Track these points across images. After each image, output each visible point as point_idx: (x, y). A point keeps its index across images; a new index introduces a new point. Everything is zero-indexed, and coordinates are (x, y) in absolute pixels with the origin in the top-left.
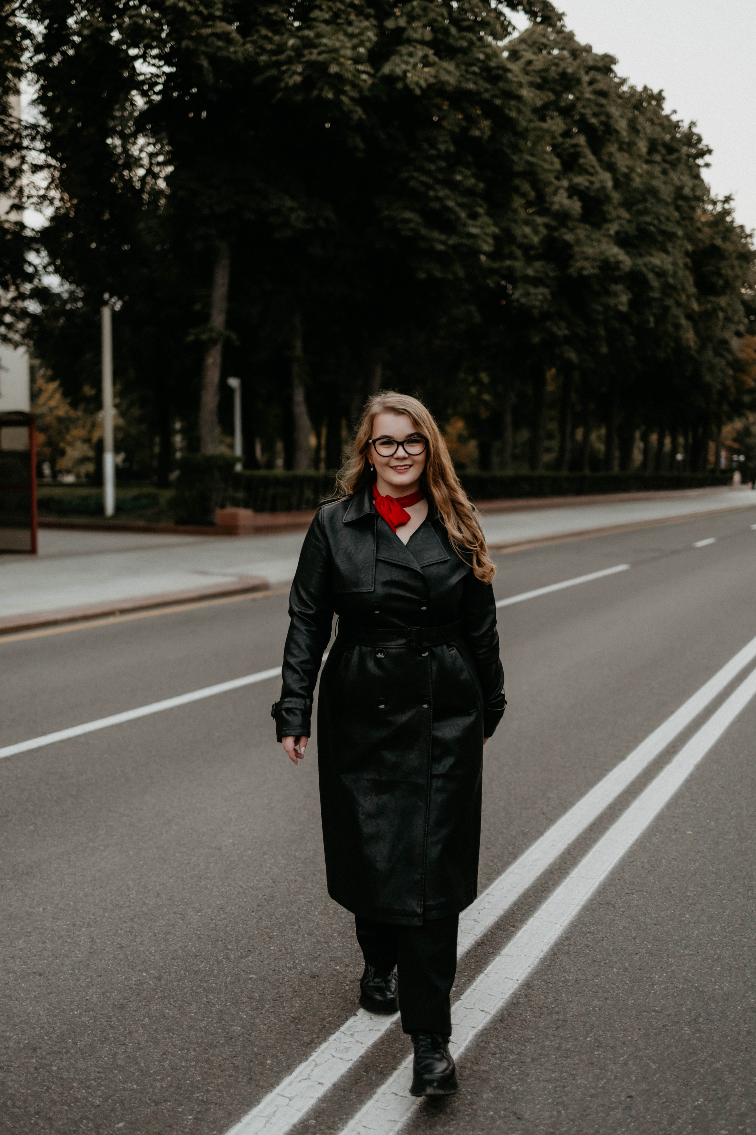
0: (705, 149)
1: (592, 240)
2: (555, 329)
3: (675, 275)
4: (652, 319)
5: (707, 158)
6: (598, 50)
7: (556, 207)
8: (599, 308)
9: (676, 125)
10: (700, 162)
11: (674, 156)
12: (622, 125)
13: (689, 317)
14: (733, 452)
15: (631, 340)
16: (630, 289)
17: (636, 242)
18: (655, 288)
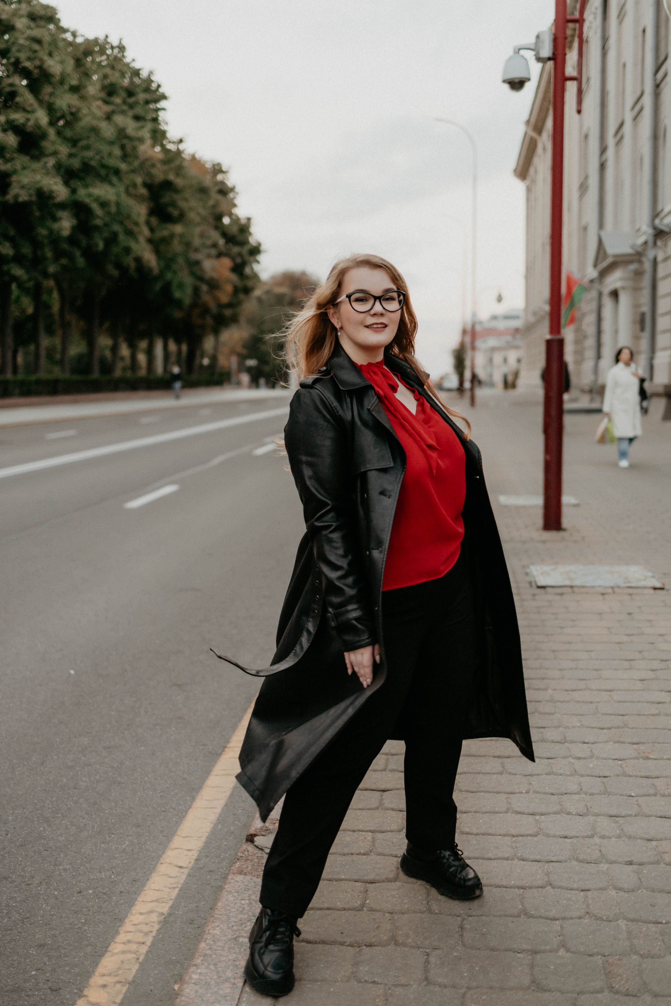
0: (162, 95)
1: (28, 170)
4: (101, 243)
5: (163, 103)
8: (44, 232)
9: (137, 72)
10: (157, 106)
13: (150, 241)
14: (243, 358)
15: (81, 261)
16: (76, 216)
17: (82, 174)
18: (98, 217)
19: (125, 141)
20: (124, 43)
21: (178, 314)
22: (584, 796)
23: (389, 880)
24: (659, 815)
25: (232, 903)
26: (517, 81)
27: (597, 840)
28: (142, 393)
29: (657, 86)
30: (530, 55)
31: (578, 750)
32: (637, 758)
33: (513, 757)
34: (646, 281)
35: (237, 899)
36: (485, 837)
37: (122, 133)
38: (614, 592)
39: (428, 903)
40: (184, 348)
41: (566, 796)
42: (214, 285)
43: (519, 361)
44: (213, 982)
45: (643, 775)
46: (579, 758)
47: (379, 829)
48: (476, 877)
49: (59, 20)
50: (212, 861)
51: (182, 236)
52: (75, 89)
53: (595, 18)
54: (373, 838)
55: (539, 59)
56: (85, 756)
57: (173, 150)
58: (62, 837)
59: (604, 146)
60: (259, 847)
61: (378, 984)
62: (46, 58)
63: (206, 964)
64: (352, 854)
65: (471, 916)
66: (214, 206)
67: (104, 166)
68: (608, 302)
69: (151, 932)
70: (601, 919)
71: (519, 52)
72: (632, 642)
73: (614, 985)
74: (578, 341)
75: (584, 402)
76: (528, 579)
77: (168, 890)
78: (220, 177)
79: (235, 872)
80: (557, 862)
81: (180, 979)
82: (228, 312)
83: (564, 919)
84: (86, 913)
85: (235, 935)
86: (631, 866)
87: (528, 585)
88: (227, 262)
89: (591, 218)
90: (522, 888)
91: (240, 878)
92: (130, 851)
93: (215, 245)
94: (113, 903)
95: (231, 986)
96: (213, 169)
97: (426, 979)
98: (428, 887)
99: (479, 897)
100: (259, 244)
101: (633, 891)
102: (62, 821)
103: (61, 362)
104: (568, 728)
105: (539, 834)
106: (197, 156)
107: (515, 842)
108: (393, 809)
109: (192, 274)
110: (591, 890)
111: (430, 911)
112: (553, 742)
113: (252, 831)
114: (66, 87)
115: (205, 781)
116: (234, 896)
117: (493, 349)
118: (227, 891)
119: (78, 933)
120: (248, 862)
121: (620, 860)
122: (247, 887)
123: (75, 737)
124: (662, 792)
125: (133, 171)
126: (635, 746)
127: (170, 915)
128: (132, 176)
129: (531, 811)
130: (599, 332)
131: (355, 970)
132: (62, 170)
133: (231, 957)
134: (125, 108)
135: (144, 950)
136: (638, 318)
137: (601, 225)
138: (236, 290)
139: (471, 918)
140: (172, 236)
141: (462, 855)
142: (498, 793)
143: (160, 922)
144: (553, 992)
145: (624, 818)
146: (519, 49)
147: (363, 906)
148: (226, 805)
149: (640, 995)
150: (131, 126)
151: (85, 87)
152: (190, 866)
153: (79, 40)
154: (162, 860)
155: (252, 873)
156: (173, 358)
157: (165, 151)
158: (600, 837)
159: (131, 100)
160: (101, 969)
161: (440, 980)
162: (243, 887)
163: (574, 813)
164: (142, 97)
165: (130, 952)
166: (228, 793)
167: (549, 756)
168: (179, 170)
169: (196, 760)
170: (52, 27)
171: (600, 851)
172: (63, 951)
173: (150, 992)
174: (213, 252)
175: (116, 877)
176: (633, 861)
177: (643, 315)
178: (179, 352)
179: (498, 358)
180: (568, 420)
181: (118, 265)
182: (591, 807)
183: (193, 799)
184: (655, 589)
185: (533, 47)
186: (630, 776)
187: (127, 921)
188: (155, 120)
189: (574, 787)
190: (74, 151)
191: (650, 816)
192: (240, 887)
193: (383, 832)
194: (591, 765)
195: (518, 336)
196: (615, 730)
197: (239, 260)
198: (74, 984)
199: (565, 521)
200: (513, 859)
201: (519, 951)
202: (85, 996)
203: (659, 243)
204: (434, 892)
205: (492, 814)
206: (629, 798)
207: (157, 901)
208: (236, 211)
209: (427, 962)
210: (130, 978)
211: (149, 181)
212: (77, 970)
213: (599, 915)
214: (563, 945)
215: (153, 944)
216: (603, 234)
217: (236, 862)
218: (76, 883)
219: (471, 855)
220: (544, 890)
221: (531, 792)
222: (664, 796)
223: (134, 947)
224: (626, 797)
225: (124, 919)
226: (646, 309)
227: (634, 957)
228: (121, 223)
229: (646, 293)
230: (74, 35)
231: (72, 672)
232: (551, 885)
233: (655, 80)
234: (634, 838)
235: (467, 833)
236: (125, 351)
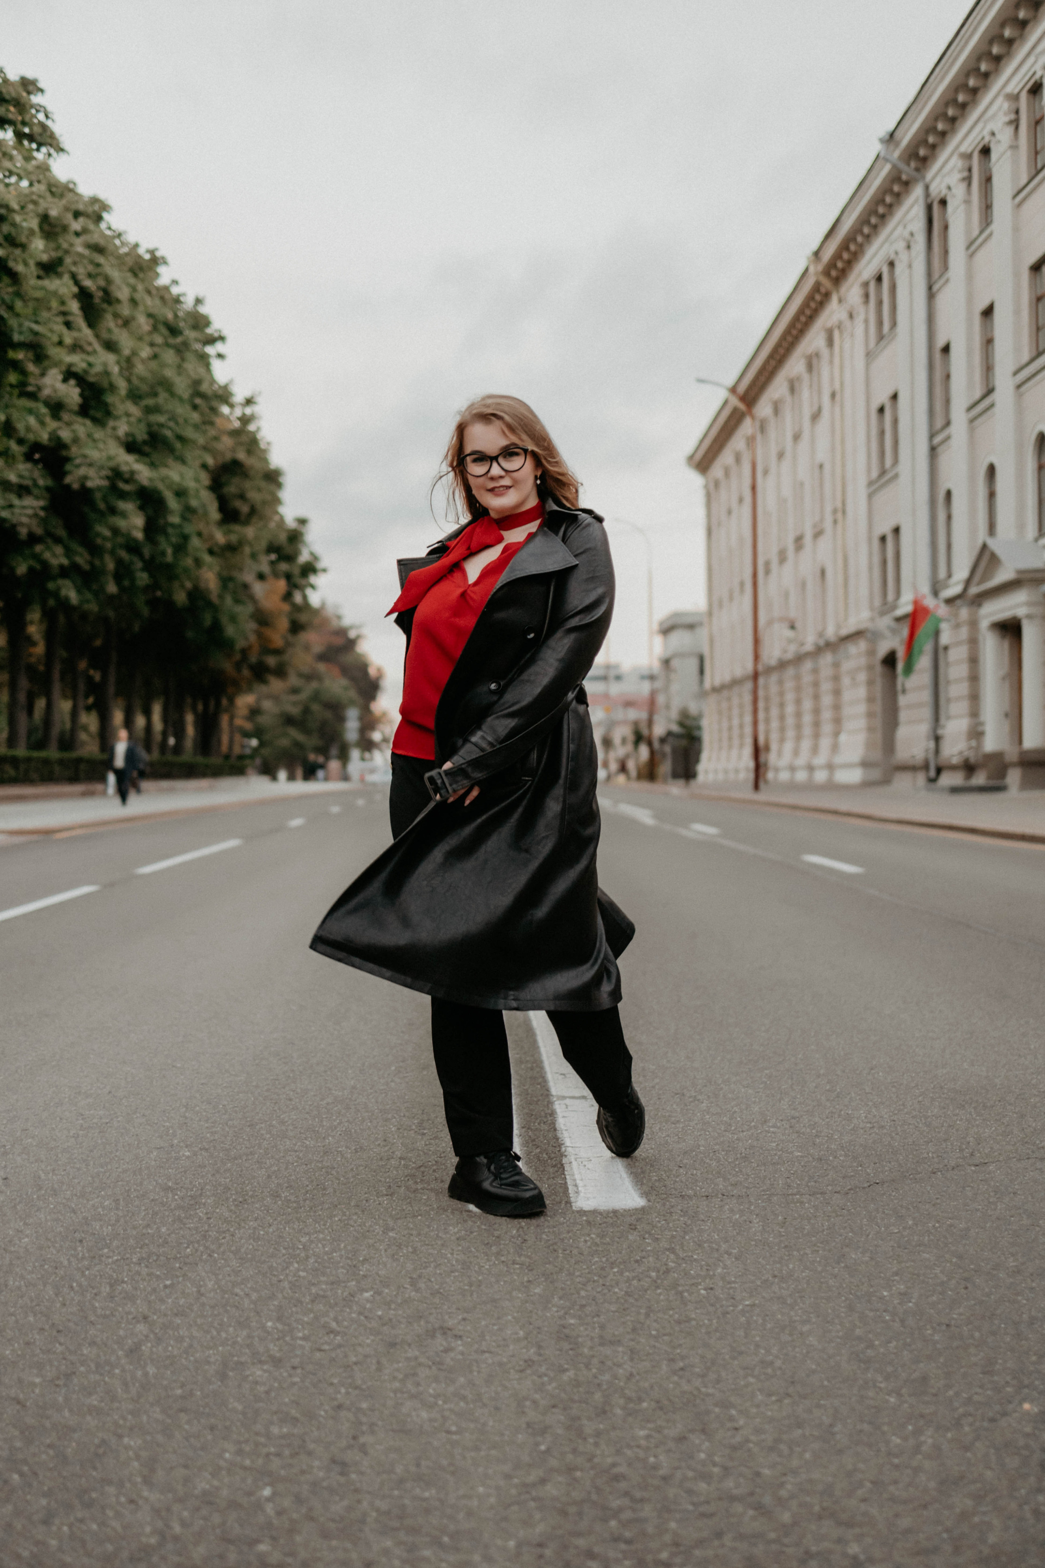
0: (216, 335)
1: (94, 441)
2: (47, 555)
3: (197, 496)
4: (169, 551)
5: (219, 347)
6: (85, 190)
7: (46, 392)
8: (107, 533)
9: (177, 300)
10: (210, 350)
11: (179, 340)
12: (122, 293)
15: (142, 577)
16: (147, 510)
18: (171, 511)
42: (267, 621)
59: (941, 423)
67: (178, 436)
68: (988, 638)
82: (274, 661)
88: (279, 586)
100: (315, 559)
140: (241, 542)
211: (211, 462)
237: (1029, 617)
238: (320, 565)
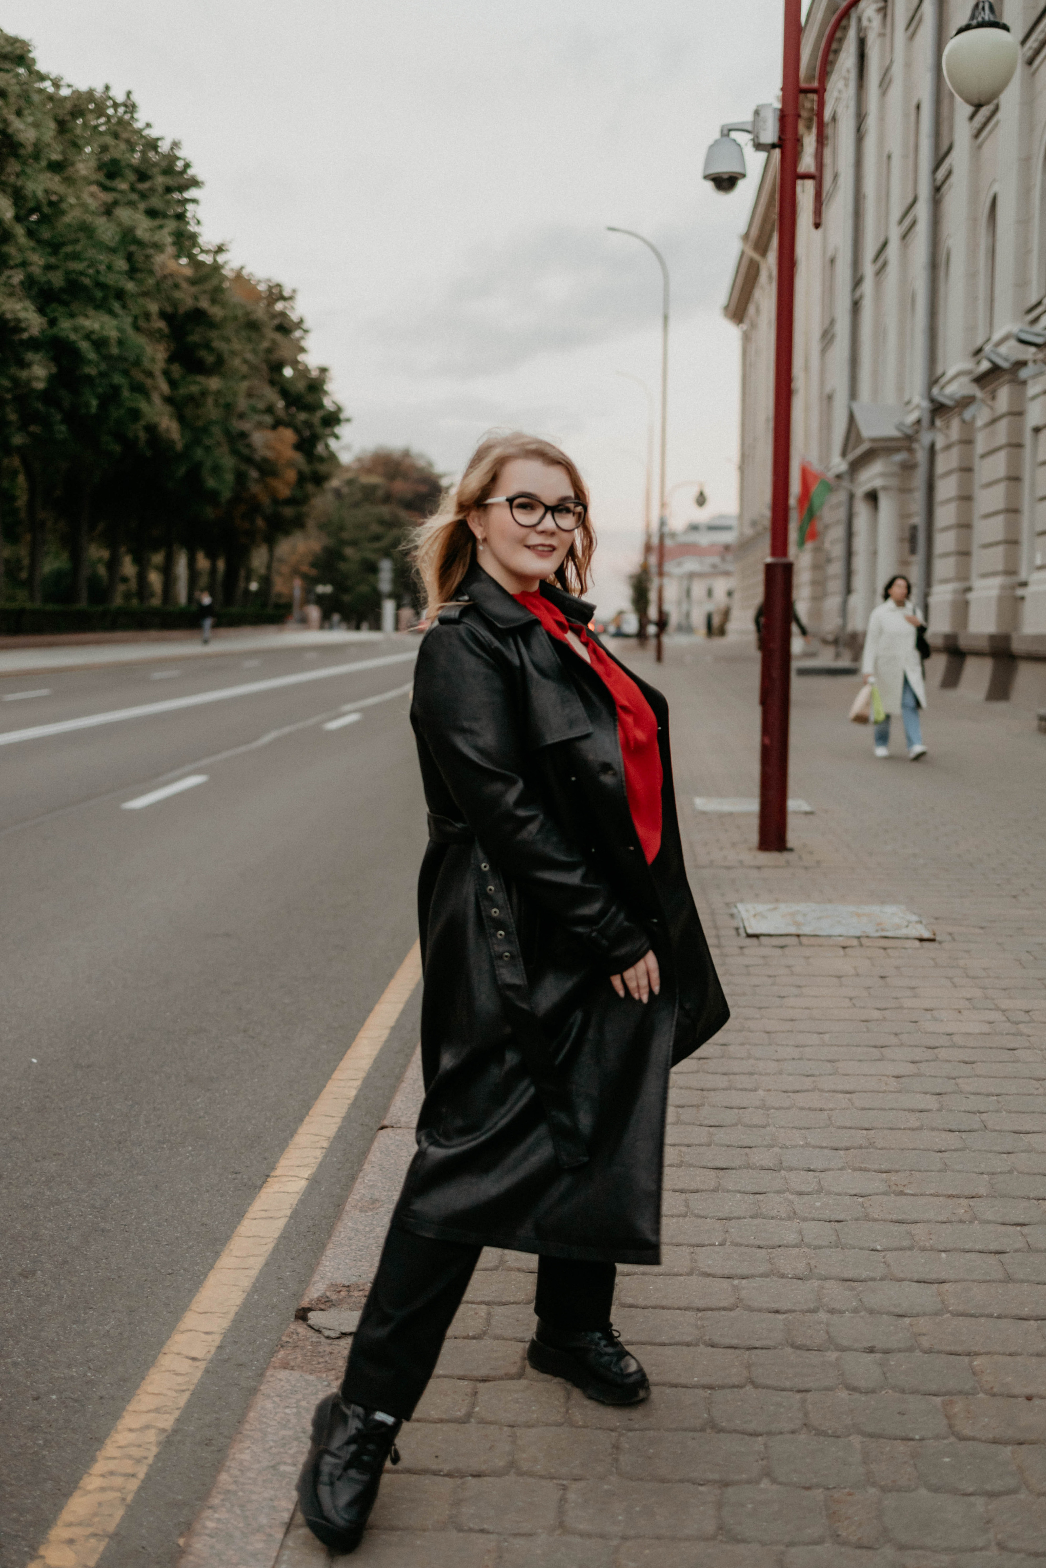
0: (193, 179)
5: (195, 192)
9: (155, 145)
10: (185, 196)
13: (169, 400)
14: (311, 581)
15: (61, 430)
16: (56, 359)
17: (65, 297)
18: (90, 362)
19: (133, 248)
20: (135, 98)
21: (210, 513)
22: (806, 1250)
23: (510, 1377)
24: (915, 1279)
25: (271, 1413)
26: (726, 176)
27: (822, 1316)
28: (153, 634)
29: (937, 189)
30: (744, 139)
31: (797, 1180)
32: (885, 1194)
33: (702, 1191)
34: (919, 478)
35: (279, 1406)
36: (657, 1311)
37: (128, 236)
38: (861, 945)
39: (567, 1411)
40: (221, 565)
41: (779, 1250)
42: (268, 469)
43: (730, 594)
44: (237, 1534)
45: (894, 1218)
46: (800, 1194)
47: (498, 1300)
48: (640, 1371)
49: (33, 61)
50: (243, 1349)
51: (219, 392)
52: (56, 167)
53: (846, 85)
54: (489, 1314)
55: (758, 146)
56: (50, 1189)
57: (208, 262)
58: (12, 1314)
59: (859, 276)
60: (314, 1327)
61: (488, 1532)
62: (12, 118)
63: (228, 1505)
64: (455, 1338)
65: (631, 1430)
66: (269, 351)
67: (100, 285)
68: (862, 509)
69: (146, 1458)
70: (824, 1434)
71: (728, 135)
72: (884, 1019)
73: (840, 1533)
74: (818, 567)
75: (826, 659)
76: (735, 923)
77: (175, 1394)
78: (279, 306)
79: (277, 1365)
80: (762, 1348)
81: (187, 1528)
82: (288, 512)
83: (769, 1433)
84: (45, 1430)
85: (274, 1462)
86: (873, 1355)
87: (734, 933)
88: (288, 435)
89: (839, 382)
90: (711, 1388)
91: (283, 1374)
92: (117, 1334)
93: (270, 410)
94: (88, 1415)
95: (265, 1538)
96: (268, 293)
97: (561, 1525)
98: (569, 1387)
99: (642, 1401)
100: (339, 409)
101: (873, 1391)
102: (12, 1289)
103: (29, 583)
104: (787, 1148)
105: (738, 1307)
106: (245, 273)
107: (701, 1319)
108: (519, 1270)
109: (235, 452)
110: (811, 1391)
111: (572, 1425)
112: (763, 1169)
113: (305, 1303)
114: (44, 163)
115: (236, 1227)
116: (274, 1402)
117: (692, 576)
118: (263, 1394)
119: (32, 1461)
120: (298, 1350)
121: (856, 1346)
122: (296, 1389)
123: (37, 1161)
124: (921, 1243)
125: (145, 294)
126: (884, 1175)
127: (175, 1431)
128: (141, 301)
129: (726, 1272)
130: (849, 554)
131: (454, 1512)
132: (35, 290)
133: (266, 1495)
134: (134, 197)
135: (133, 1485)
136: (907, 534)
137: (853, 394)
138: (302, 479)
139: (630, 1434)
140: (204, 393)
141: (619, 1337)
142: (678, 1245)
143: (159, 1443)
144: (749, 1543)
145: (864, 1283)
146: (730, 130)
147: (469, 1416)
148: (267, 1264)
149: (877, 1546)
150: (143, 227)
151: (73, 164)
152: (209, 1356)
153: (65, 92)
154: (165, 1349)
155: (303, 1367)
156: (204, 581)
157: (197, 264)
158: (828, 1311)
159: (144, 186)
160: (66, 1516)
161: (581, 1527)
162: (289, 1387)
163: (790, 1276)
164: (160, 180)
165: (112, 1489)
166: (271, 1246)
167: (757, 1190)
168: (217, 295)
169: (222, 1196)
170: (21, 70)
171: (828, 1333)
172: (8, 1489)
173: (141, 1550)
174: (268, 419)
175: (95, 1376)
176: (875, 1347)
177: (914, 528)
178: (213, 571)
179: (698, 589)
180: (797, 685)
181: (120, 437)
182: (816, 1266)
183: (217, 1255)
184: (921, 940)
185: (749, 128)
186: (876, 1220)
187: (108, 1441)
188: (180, 217)
189: (792, 1238)
190: (53, 260)
191: (902, 1280)
192: (284, 1388)
193: (504, 1304)
194: (818, 1204)
195: (729, 557)
196: (856, 1151)
197: (307, 433)
198: (24, 1539)
199: (792, 838)
200: (697, 1345)
201: (702, 1483)
202: (42, 1557)
203: (938, 423)
204: (577, 1393)
205: (668, 1277)
206: (873, 1252)
207: (157, 1410)
208: (301, 357)
209: (563, 1500)
210: (111, 1528)
211: (169, 309)
212: (29, 1517)
213: (823, 1428)
214: (767, 1473)
215: (148, 1476)
216: (856, 407)
217: (279, 1351)
218: (31, 1384)
219: (635, 1338)
220: (742, 1391)
221: (728, 1243)
222: (923, 1249)
223: (119, 1481)
224: (868, 1252)
225: (105, 1438)
226: (918, 520)
227: (872, 1490)
228: (126, 373)
229: (919, 497)
230: (56, 84)
231: (34, 1061)
232: (752, 1383)
233: (934, 180)
234: (878, 1313)
235: (631, 1306)
236: (129, 568)
237: (885, 488)
238: (342, 416)
